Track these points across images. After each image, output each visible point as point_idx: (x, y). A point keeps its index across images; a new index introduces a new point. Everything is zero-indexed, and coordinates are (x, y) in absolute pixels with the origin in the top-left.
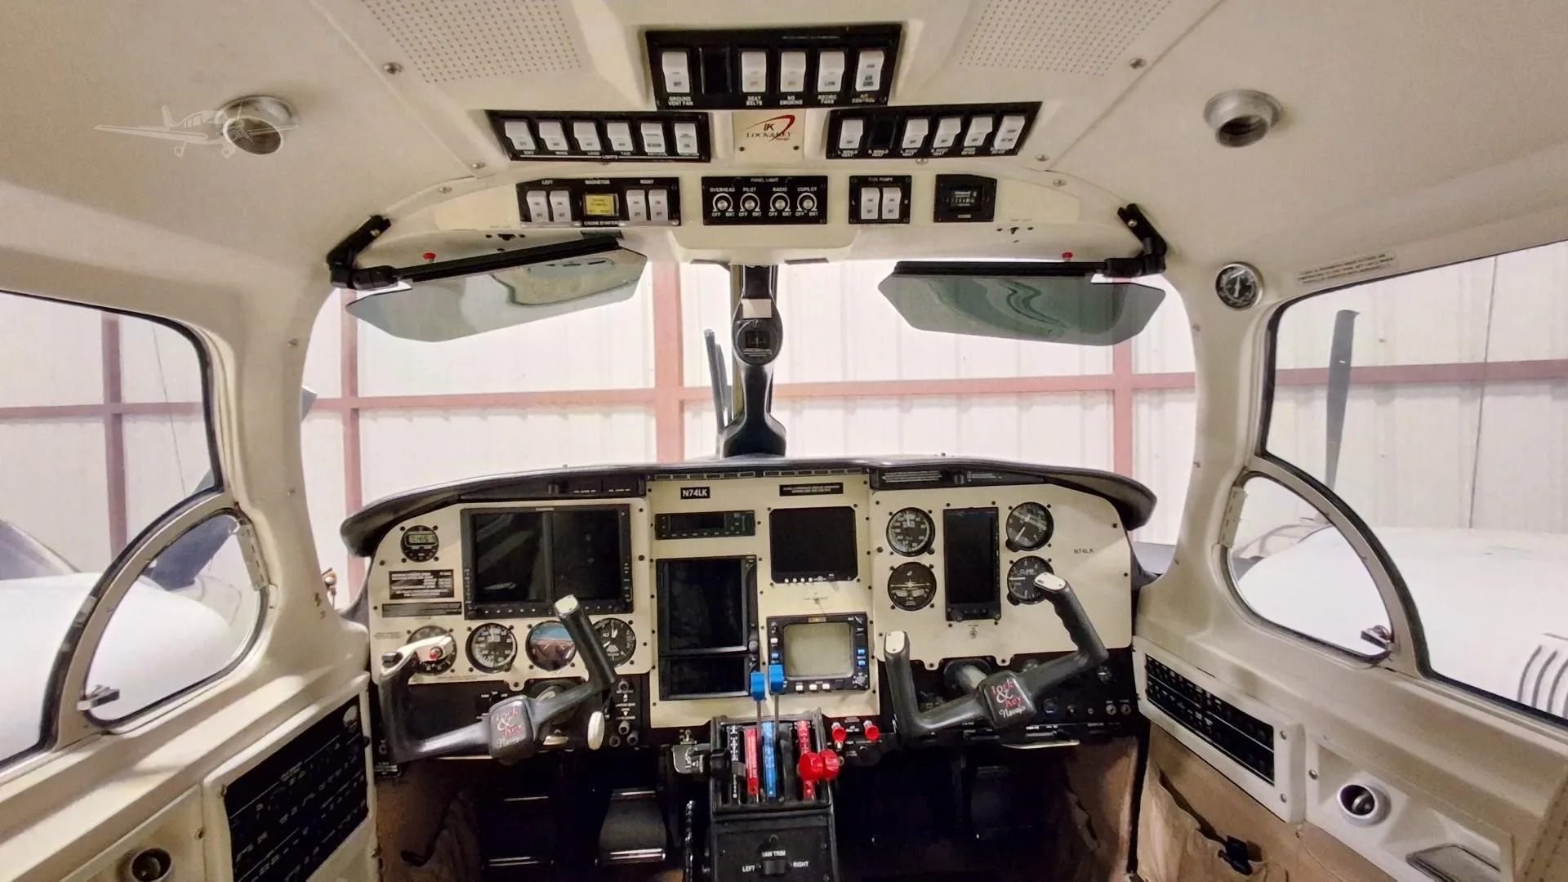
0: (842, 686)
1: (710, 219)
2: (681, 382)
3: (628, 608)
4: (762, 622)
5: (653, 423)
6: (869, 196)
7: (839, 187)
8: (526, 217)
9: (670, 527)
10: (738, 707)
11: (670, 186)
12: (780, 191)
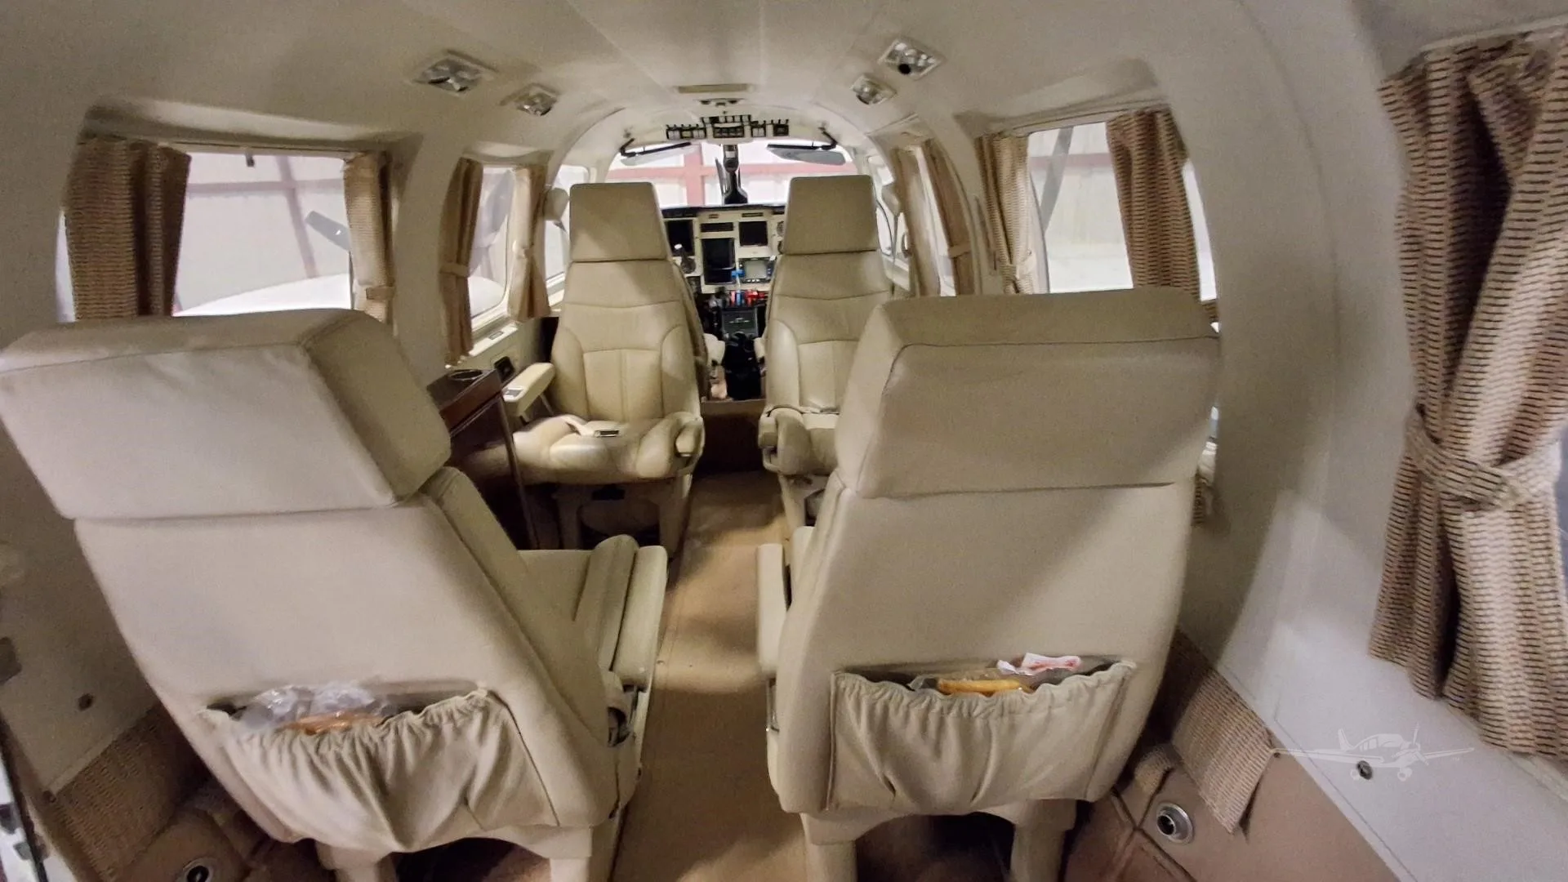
0: (763, 281)
1: (715, 137)
2: (702, 163)
3: (693, 254)
4: (737, 259)
5: (684, 190)
6: (755, 130)
7: (747, 129)
8: (668, 137)
9: (706, 228)
10: (729, 287)
11: (704, 129)
12: (732, 130)
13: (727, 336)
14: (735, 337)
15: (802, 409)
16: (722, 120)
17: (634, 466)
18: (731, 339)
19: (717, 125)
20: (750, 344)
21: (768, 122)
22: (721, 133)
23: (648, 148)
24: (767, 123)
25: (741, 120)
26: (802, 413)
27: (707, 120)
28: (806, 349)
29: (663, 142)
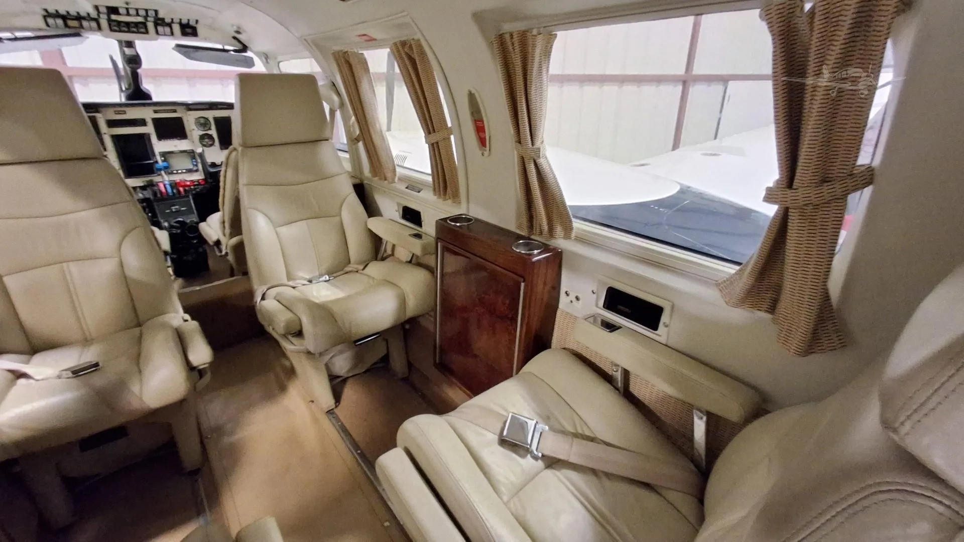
0: (190, 171)
1: (109, 30)
2: (64, 63)
4: (157, 152)
6: (160, 29)
7: (150, 26)
8: (48, 25)
9: (112, 124)
10: (156, 179)
11: (97, 20)
12: (133, 25)
13: (166, 224)
14: (175, 224)
15: (291, 283)
16: (122, 11)
17: (141, 399)
18: (171, 227)
19: (113, 17)
20: (195, 228)
21: (176, 20)
22: (117, 27)
23: (19, 34)
24: (174, 21)
25: (147, 16)
26: (294, 288)
27: (103, 10)
28: (284, 230)
29: (40, 30)
